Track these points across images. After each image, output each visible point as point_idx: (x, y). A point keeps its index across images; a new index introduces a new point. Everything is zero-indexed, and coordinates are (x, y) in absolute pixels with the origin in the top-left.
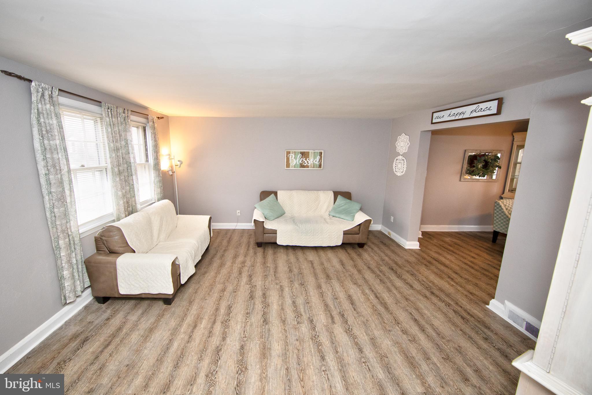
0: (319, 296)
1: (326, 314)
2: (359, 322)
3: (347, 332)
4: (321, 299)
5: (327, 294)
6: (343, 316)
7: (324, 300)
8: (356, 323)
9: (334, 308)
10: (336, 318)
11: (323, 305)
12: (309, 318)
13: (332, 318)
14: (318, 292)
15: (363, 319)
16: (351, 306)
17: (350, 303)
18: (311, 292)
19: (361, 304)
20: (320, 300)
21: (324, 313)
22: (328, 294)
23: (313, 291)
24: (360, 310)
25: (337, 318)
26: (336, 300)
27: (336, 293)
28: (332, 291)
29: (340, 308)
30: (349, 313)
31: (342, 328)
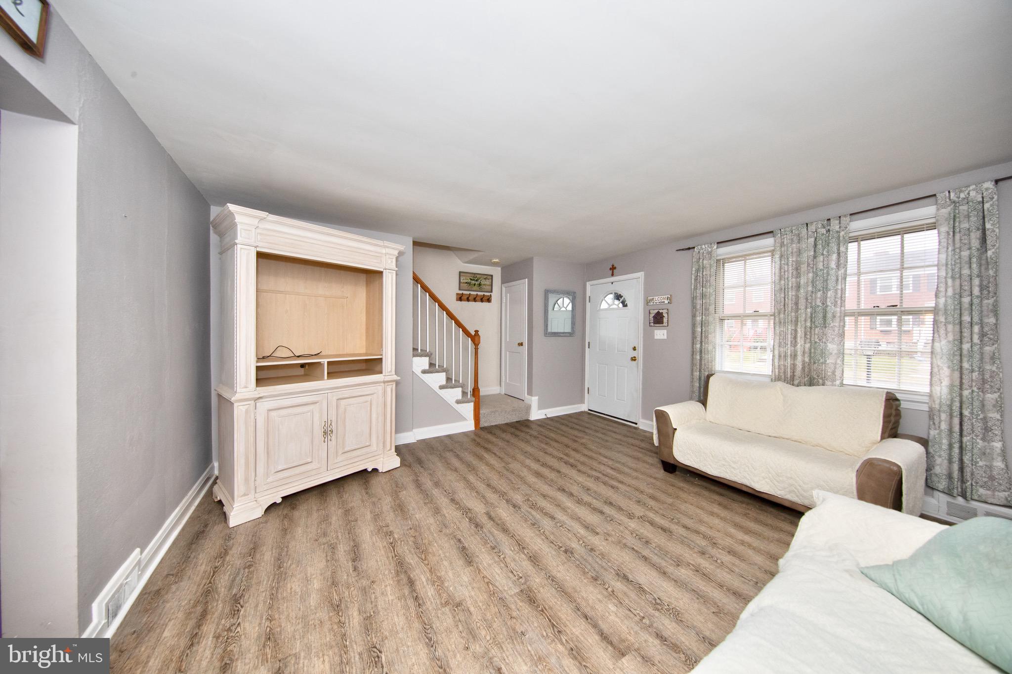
0: (525, 541)
1: (500, 519)
2: (452, 525)
3: (469, 509)
4: (518, 537)
5: (513, 549)
6: (477, 525)
7: (512, 536)
8: (457, 523)
9: (492, 531)
10: (486, 518)
11: (511, 529)
12: (519, 508)
13: (490, 518)
14: (529, 547)
15: (447, 531)
16: (466, 545)
17: (467, 549)
18: (541, 542)
19: (447, 554)
20: (519, 535)
21: (504, 519)
22: (511, 550)
23: (540, 546)
24: (450, 543)
25: (484, 520)
26: (492, 545)
27: (496, 559)
28: (505, 559)
29: (484, 535)
30: (468, 533)
31: (476, 512)
